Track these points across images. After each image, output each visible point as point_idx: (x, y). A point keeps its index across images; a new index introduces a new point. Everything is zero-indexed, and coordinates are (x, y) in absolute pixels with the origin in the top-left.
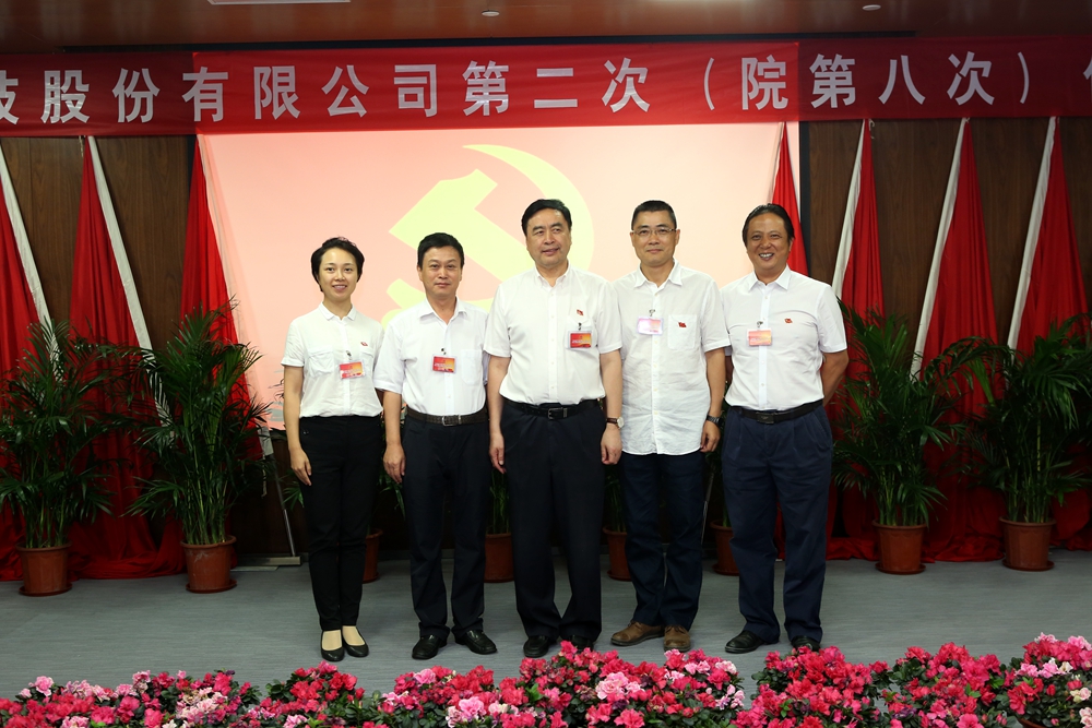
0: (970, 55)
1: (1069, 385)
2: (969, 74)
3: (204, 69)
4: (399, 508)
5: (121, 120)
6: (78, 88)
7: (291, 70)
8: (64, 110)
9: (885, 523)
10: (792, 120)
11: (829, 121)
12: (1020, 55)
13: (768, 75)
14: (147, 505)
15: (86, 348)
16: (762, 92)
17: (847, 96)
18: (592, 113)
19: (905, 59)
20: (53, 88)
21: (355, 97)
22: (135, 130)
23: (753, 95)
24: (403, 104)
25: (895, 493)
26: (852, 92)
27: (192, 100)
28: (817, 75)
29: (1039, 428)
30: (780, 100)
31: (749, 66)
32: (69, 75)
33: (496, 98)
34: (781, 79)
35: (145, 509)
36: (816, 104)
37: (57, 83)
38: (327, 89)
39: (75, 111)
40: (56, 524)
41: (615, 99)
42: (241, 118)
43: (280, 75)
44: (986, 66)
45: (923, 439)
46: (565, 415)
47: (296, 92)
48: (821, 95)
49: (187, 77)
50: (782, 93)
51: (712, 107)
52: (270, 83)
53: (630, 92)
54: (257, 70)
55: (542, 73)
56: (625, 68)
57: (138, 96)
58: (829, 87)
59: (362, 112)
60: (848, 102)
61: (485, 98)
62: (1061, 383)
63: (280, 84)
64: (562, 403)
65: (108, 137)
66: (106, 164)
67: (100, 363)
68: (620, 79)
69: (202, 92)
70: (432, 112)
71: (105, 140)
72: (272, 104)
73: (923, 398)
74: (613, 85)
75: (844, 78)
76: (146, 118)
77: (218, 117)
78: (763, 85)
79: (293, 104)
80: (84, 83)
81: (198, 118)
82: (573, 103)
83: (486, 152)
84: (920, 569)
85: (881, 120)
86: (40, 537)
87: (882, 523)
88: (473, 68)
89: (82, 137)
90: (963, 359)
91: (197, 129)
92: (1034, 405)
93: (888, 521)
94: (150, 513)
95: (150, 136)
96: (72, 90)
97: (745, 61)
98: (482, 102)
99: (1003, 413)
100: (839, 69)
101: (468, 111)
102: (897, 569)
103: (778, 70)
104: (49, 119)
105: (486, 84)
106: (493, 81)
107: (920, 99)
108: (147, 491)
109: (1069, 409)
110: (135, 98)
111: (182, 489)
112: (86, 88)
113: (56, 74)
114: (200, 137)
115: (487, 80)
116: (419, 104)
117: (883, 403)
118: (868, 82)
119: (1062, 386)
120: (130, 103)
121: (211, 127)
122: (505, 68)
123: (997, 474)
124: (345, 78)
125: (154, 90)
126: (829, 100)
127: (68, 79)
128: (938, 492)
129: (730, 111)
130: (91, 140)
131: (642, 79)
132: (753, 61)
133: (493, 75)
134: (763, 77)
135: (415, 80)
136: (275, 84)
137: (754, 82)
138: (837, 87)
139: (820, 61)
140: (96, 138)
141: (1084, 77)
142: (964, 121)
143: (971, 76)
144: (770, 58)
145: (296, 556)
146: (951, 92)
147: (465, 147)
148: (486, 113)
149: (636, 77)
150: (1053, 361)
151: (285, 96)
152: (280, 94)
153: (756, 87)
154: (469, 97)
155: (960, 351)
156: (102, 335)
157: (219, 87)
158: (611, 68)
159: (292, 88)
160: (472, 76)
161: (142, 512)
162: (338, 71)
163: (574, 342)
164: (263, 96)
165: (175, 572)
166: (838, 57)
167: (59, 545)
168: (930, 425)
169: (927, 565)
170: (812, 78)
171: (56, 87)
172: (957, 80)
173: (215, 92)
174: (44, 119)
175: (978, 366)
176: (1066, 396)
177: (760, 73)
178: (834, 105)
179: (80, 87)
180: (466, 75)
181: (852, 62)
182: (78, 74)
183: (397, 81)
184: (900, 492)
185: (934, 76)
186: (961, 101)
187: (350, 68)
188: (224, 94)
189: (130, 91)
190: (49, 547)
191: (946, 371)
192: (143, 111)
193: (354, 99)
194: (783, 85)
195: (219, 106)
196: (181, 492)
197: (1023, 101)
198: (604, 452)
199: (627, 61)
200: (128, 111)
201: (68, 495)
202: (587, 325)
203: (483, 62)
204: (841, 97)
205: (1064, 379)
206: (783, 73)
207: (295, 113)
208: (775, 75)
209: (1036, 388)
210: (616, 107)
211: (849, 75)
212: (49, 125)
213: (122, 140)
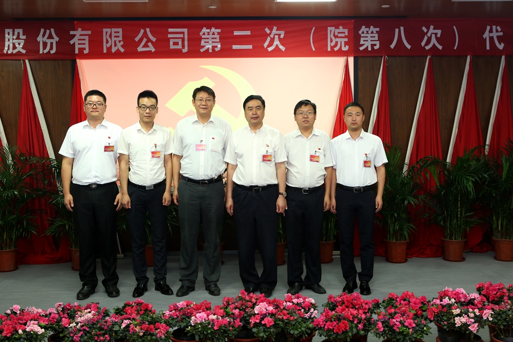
0: (432, 27)
1: (471, 179)
2: (431, 35)
3: (80, 29)
4: (169, 232)
5: (41, 52)
6: (21, 37)
7: (120, 30)
8: (14, 48)
9: (390, 240)
10: (350, 56)
11: (368, 57)
12: (454, 27)
13: (340, 35)
14: (53, 231)
15: (26, 158)
16: (337, 43)
17: (375, 45)
18: (259, 52)
19: (402, 28)
20: (9, 37)
21: (150, 43)
22: (48, 57)
23: (333, 44)
24: (172, 47)
25: (394, 226)
26: (378, 43)
27: (74, 44)
28: (362, 35)
29: (459, 197)
30: (345, 47)
31: (331, 31)
32: (17, 31)
33: (215, 44)
34: (345, 37)
35: (53, 233)
36: (361, 48)
37: (11, 35)
38: (137, 39)
39: (19, 48)
40: (11, 239)
41: (269, 45)
42: (97, 53)
43: (115, 32)
44: (439, 32)
45: (406, 202)
46: (260, 191)
47: (123, 41)
48: (363, 45)
49: (72, 33)
50: (346, 43)
51: (314, 50)
52: (110, 36)
53: (277, 42)
54: (105, 30)
55: (236, 33)
56: (274, 31)
57: (49, 41)
58: (367, 41)
59: (153, 50)
60: (376, 48)
61: (210, 45)
62: (468, 177)
63: (115, 37)
64: (259, 185)
65: (35, 60)
66: (34, 72)
67: (31, 165)
68: (272, 36)
69: (79, 40)
70: (185, 50)
71: (34, 61)
72: (111, 46)
73: (407, 183)
74: (269, 39)
75: (374, 37)
76: (53, 52)
77: (86, 52)
78: (337, 39)
79: (121, 46)
80: (23, 35)
81: (77, 52)
82: (250, 47)
83: (209, 69)
84: (405, 261)
85: (392, 56)
86: (4, 245)
87: (388, 240)
88: (205, 30)
89: (23, 60)
90: (425, 166)
91: (77, 57)
92: (457, 187)
93: (391, 239)
94: (55, 234)
95: (54, 60)
96: (18, 38)
97: (329, 29)
98: (208, 46)
99: (443, 190)
100: (372, 32)
101: (202, 50)
102: (395, 261)
103: (344, 33)
104: (7, 52)
105: (210, 38)
106: (214, 36)
107: (409, 47)
108: (54, 224)
109: (471, 190)
110: (48, 42)
111: (70, 223)
112: (24, 37)
113: (11, 31)
114: (78, 61)
115: (211, 36)
116: (180, 47)
117: (389, 186)
118: (385, 39)
119: (469, 179)
120: (45, 44)
121: (83, 56)
122: (219, 30)
123: (440, 218)
124: (145, 34)
125: (57, 39)
126: (368, 47)
127: (16, 33)
128: (413, 226)
129: (322, 51)
130: (27, 61)
131: (282, 36)
132: (333, 29)
133: (214, 34)
134: (337, 36)
135: (177, 36)
136: (113, 37)
137: (333, 38)
138: (371, 41)
139: (363, 29)
140: (29, 60)
141: (483, 37)
142: (429, 57)
143: (432, 36)
144: (341, 27)
145: (122, 254)
146: (423, 44)
147: (201, 66)
148: (210, 51)
149: (279, 35)
150: (465, 168)
151: (117, 42)
152: (115, 41)
153: (334, 40)
154: (203, 43)
155: (424, 162)
156: (32, 152)
157: (87, 38)
158: (268, 31)
159: (121, 38)
160: (204, 34)
161: (52, 233)
162: (142, 31)
163: (265, 159)
164: (107, 42)
165: (66, 261)
166: (372, 27)
167: (13, 249)
168: (410, 196)
169: (409, 259)
170: (360, 37)
171: (11, 36)
172: (426, 38)
173: (85, 40)
174: (5, 52)
175: (433, 169)
176: (470, 183)
177: (336, 34)
178: (370, 49)
179: (22, 37)
180: (201, 34)
181: (378, 29)
182: (21, 31)
183: (170, 36)
184: (396, 226)
185: (415, 36)
186: (427, 48)
187: (148, 30)
188: (89, 41)
189: (45, 39)
190: (8, 250)
191: (418, 171)
192: (51, 48)
193: (150, 44)
194: (346, 40)
195: (87, 46)
196: (69, 225)
197: (455, 48)
198: (278, 208)
199: (275, 28)
200: (44, 48)
201: (17, 226)
202: (270, 151)
203: (209, 27)
204: (373, 46)
205: (470, 176)
206: (347, 34)
207: (122, 50)
208: (343, 35)
209: (457, 179)
210: (270, 49)
211: (376, 35)
212: (7, 54)
213: (42, 62)
